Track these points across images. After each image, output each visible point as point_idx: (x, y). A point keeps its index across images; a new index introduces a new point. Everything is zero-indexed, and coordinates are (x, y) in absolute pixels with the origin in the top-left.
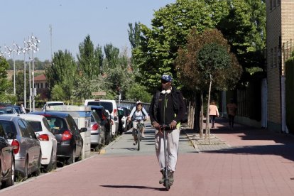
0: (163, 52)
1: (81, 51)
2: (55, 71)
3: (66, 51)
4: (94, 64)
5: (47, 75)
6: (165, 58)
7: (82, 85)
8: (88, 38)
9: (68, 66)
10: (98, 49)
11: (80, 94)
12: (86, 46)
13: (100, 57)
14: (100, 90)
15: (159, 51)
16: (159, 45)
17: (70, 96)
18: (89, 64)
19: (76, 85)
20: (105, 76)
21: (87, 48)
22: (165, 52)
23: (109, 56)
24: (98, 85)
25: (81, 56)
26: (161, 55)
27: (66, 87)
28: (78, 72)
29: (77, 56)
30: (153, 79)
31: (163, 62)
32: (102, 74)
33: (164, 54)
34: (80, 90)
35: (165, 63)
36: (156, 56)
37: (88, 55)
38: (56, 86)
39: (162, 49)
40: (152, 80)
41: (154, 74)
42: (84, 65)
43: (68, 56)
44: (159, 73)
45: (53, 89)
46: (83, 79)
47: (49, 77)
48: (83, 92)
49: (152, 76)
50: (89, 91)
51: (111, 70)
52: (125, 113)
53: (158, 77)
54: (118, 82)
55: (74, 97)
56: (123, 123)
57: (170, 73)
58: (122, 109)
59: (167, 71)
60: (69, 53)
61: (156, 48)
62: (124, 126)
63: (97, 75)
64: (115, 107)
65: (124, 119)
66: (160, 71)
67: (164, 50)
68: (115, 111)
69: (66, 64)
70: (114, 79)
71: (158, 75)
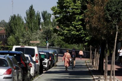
0: (76, 9)
1: (27, 15)
2: (11, 27)
3: (18, 15)
4: (35, 23)
5: (6, 30)
6: (77, 14)
7: (27, 36)
8: (32, 7)
10: (37, 14)
11: (25, 42)
12: (30, 11)
13: (39, 19)
14: (38, 39)
15: (73, 9)
16: (73, 4)
17: (19, 43)
18: (32, 23)
19: (23, 36)
20: (42, 31)
21: (31, 13)
22: (77, 9)
23: (44, 18)
24: (37, 36)
25: (27, 18)
26: (73, 12)
27: (17, 37)
28: (25, 28)
29: (25, 18)
30: (67, 30)
31: (76, 17)
32: (40, 29)
33: (76, 11)
34: (25, 39)
35: (77, 18)
36: (69, 13)
37: (31, 18)
38: (11, 37)
39: (75, 7)
40: (66, 32)
41: (68, 26)
42: (29, 23)
43: (19, 18)
44: (72, 26)
45: (9, 39)
46: (27, 33)
47: (7, 31)
48: (28, 41)
49: (67, 29)
50: (31, 40)
51: (46, 27)
52: (47, 56)
53: (71, 29)
54: (50, 35)
55: (22, 44)
56: (45, 64)
57: (81, 26)
58: (45, 54)
59: (79, 25)
60: (20, 17)
61: (70, 6)
62: (46, 66)
63: (37, 30)
64: (36, 52)
65: (46, 61)
66: (73, 25)
67: (77, 8)
68: (37, 55)
69: (18, 23)
70: (47, 33)
71: (71, 27)
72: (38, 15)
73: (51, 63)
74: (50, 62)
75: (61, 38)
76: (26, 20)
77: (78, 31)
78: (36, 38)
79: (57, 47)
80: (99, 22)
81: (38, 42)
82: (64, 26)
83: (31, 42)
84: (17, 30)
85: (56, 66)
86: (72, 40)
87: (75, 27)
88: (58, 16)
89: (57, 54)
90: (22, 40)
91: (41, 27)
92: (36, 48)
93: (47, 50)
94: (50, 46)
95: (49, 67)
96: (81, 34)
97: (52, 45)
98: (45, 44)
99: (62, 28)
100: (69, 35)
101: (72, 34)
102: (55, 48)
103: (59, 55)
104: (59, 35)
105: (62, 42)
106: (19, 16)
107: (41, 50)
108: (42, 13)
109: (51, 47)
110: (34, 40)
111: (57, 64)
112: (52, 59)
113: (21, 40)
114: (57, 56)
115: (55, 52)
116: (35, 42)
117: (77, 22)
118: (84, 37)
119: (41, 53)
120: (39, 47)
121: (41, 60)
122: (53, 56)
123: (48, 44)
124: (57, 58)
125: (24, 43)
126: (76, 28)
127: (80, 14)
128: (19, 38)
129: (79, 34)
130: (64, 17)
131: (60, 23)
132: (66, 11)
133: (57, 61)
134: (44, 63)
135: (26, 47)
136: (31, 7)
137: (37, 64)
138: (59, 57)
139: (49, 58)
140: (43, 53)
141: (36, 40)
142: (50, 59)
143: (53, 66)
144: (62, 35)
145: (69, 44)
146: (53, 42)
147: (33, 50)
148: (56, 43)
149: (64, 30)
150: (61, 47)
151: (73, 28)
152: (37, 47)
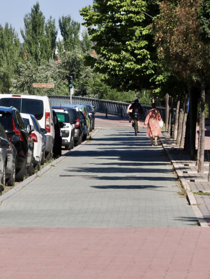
0: (134, 13)
1: (27, 26)
3: (7, 25)
4: (43, 43)
6: (138, 24)
7: (26, 72)
8: (37, 8)
9: (9, 46)
10: (49, 23)
11: (23, 85)
12: (34, 18)
13: (54, 35)
14: (51, 80)
15: (128, 12)
17: (9, 87)
18: (37, 43)
19: (18, 72)
20: (60, 61)
21: (35, 22)
22: (137, 13)
23: (65, 33)
24: (49, 73)
25: (28, 33)
26: (129, 20)
27: (5, 74)
28: (21, 55)
29: (22, 32)
30: (115, 60)
31: (134, 31)
32: (55, 58)
33: (135, 18)
34: (23, 80)
35: (137, 33)
36: (121, 21)
37: (36, 32)
39: (133, 9)
40: (113, 63)
41: (118, 52)
42: (30, 44)
43: (9, 32)
44: (127, 51)
46: (26, 64)
48: (27, 83)
49: (114, 56)
50: (35, 81)
51: (68, 53)
52: (71, 117)
53: (124, 58)
54: (77, 70)
55: (15, 89)
56: (67, 135)
57: (145, 51)
58: (66, 112)
59: (141, 48)
60: (11, 29)
61: (121, 7)
62: (68, 139)
63: (48, 59)
64: (47, 108)
65: (68, 127)
66: (129, 48)
67: (136, 10)
68: (48, 115)
69: (6, 44)
70: (71, 66)
71: (124, 53)
72: (52, 26)
73: (80, 134)
74: (76, 131)
75: (103, 76)
76: (23, 37)
77: (138, 62)
78: (47, 76)
79: (92, 96)
80: (185, 41)
81: (51, 85)
82: (109, 51)
83: (35, 85)
84: (5, 58)
85: (91, 139)
86: (127, 83)
87: (132, 54)
88: (96, 27)
89: (93, 113)
90: (16, 81)
91: (56, 53)
92: (45, 99)
93: (70, 104)
94: (76, 94)
95: (76, 142)
96: (146, 68)
97: (82, 92)
98: (67, 90)
99: (104, 55)
100: (119, 71)
101: (127, 69)
102: (89, 100)
103: (97, 114)
104: (97, 70)
105: (105, 86)
106: (9, 27)
107: (58, 102)
108: (60, 21)
109: (80, 97)
110: (41, 82)
111: (93, 134)
112: (81, 123)
113: (13, 81)
114: (93, 117)
115: (88, 109)
116: (44, 85)
117: (137, 41)
118: (152, 75)
119: (56, 111)
120: (54, 97)
121: (58, 126)
122: (84, 118)
123: (72, 91)
124: (93, 122)
125: (21, 87)
126: (135, 55)
127: (144, 24)
128: (8, 77)
129: (142, 68)
130: (109, 30)
131: (99, 45)
132: (112, 17)
133: (92, 129)
134: (64, 132)
135: (23, 96)
136: (34, 7)
137: (48, 134)
138: (96, 119)
139: (75, 123)
140: (62, 111)
141: (46, 81)
142: (78, 123)
143: (84, 139)
144: (104, 71)
145: (119, 90)
146: (83, 85)
147: (40, 103)
148: (89, 89)
149: (108, 60)
150: (101, 97)
151: (127, 55)
152: (49, 97)
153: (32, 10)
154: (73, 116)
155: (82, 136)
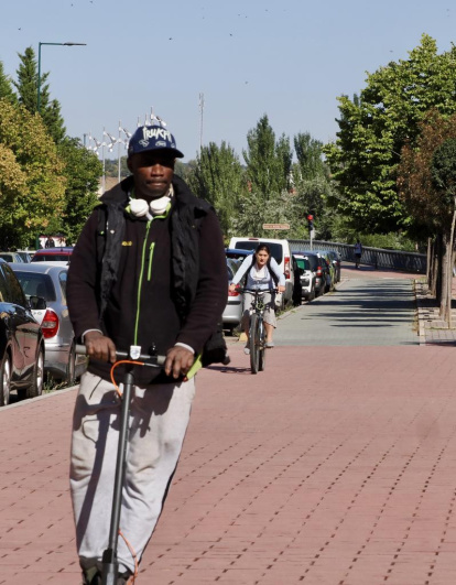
0: (380, 151)
1: (251, 146)
3: (224, 144)
4: (274, 169)
6: (385, 163)
7: (250, 209)
8: (264, 123)
9: (226, 172)
10: (282, 142)
11: (246, 226)
12: (260, 135)
13: (287, 159)
14: (283, 219)
15: (374, 150)
16: (374, 137)
18: (264, 170)
19: (239, 208)
21: (262, 139)
22: (384, 151)
23: (303, 157)
24: (281, 210)
25: (252, 154)
26: (375, 159)
27: (221, 211)
28: (243, 184)
29: (244, 154)
30: (359, 201)
31: (380, 170)
32: (289, 189)
33: (382, 156)
34: (246, 218)
35: (384, 172)
36: (366, 159)
37: (263, 154)
39: (379, 147)
40: (358, 204)
41: (362, 192)
42: (255, 171)
43: (227, 154)
44: (372, 191)
46: (252, 197)
48: (252, 222)
49: (359, 197)
50: (262, 221)
51: (306, 182)
52: (312, 265)
53: (370, 199)
54: (318, 206)
55: (235, 232)
56: (307, 284)
57: (392, 192)
58: (306, 258)
59: (388, 189)
60: (229, 149)
61: (367, 144)
62: (308, 289)
63: (280, 191)
64: (286, 253)
65: (308, 276)
66: (375, 188)
67: (383, 148)
68: (287, 260)
69: (223, 170)
70: (311, 201)
71: (369, 194)
72: (285, 146)
73: (322, 283)
74: (317, 280)
75: (346, 219)
76: (246, 160)
77: (385, 203)
78: (278, 215)
79: (338, 241)
81: (286, 226)
82: (354, 191)
83: (265, 226)
85: (335, 291)
86: (372, 226)
87: (378, 195)
88: (340, 165)
89: (338, 261)
90: (236, 220)
91: (291, 181)
92: (284, 243)
93: (311, 249)
94: (318, 237)
95: (317, 293)
96: (393, 210)
97: (325, 236)
98: (305, 232)
99: (348, 196)
100: (364, 213)
101: (373, 211)
102: (334, 245)
103: (343, 263)
104: (341, 211)
106: (227, 147)
107: (297, 248)
108: (296, 142)
109: (323, 241)
110: (270, 221)
111: (338, 286)
112: (323, 271)
113: (233, 220)
114: (338, 267)
115: (332, 256)
116: (276, 227)
117: (384, 181)
118: (399, 217)
119: (296, 257)
120: (296, 242)
122: (327, 265)
123: (313, 234)
124: (339, 272)
125: (243, 228)
126: (381, 196)
127: (391, 162)
128: (225, 216)
129: (389, 210)
130: (353, 169)
131: (343, 184)
132: (357, 155)
133: (337, 280)
134: (304, 281)
136: (261, 121)
138: (342, 270)
139: (316, 270)
140: (301, 257)
141: (277, 221)
142: (319, 271)
143: (327, 290)
144: (348, 212)
145: (365, 233)
146: (326, 226)
147: (279, 248)
148: (335, 232)
149: (352, 200)
150: (350, 242)
151: (373, 196)
152: (289, 241)
153: (259, 125)
154: (314, 263)
155: (325, 286)
